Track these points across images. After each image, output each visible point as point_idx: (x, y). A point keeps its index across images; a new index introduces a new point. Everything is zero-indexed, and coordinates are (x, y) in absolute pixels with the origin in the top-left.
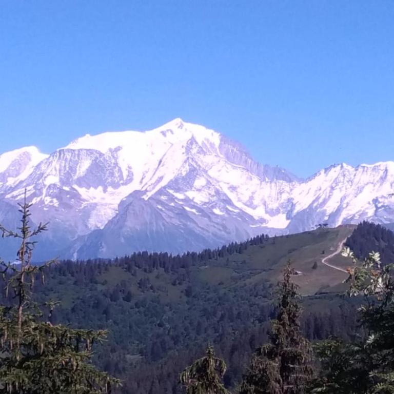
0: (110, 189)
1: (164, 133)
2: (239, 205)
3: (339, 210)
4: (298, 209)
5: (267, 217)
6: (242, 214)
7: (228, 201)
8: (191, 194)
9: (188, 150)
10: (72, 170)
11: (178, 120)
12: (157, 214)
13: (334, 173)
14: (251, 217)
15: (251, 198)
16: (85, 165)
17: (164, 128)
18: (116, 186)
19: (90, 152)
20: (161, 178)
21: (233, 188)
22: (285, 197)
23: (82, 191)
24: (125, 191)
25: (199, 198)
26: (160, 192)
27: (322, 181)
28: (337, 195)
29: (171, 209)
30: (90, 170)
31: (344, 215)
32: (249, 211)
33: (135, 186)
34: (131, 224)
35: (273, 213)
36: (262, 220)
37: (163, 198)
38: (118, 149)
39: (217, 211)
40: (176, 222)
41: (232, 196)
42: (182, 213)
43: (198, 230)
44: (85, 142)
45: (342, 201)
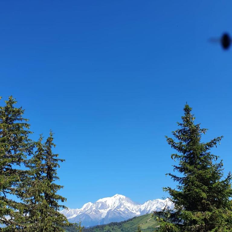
0: (105, 209)
1: (115, 197)
2: (130, 210)
3: (150, 210)
4: (142, 210)
5: (136, 212)
6: (131, 212)
7: (128, 210)
8: (121, 209)
9: (119, 200)
10: (98, 206)
11: (117, 194)
12: (115, 214)
13: (148, 202)
14: (133, 213)
15: (133, 209)
16: (100, 205)
17: (114, 196)
18: (106, 209)
19: (101, 202)
20: (115, 206)
21: (129, 207)
22: (139, 208)
23: (100, 210)
24: (108, 209)
25: (122, 210)
26: (115, 209)
27: (146, 204)
28: (149, 207)
29: (117, 213)
30: (101, 206)
31: (151, 210)
32: (132, 211)
33: (110, 208)
34: (110, 216)
35: (137, 211)
36: (135, 213)
37: (115, 210)
38: (106, 201)
39: (126, 212)
40: (118, 215)
41: (129, 209)
42: (119, 213)
43: (123, 216)
44: (100, 200)
45: (150, 207)
